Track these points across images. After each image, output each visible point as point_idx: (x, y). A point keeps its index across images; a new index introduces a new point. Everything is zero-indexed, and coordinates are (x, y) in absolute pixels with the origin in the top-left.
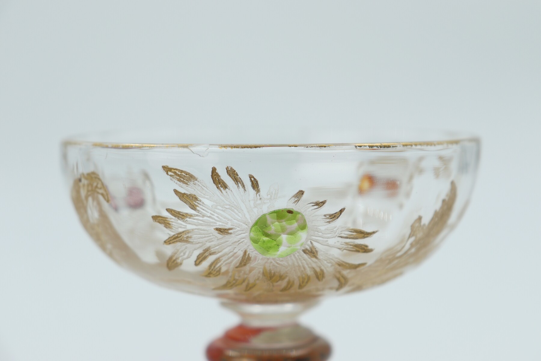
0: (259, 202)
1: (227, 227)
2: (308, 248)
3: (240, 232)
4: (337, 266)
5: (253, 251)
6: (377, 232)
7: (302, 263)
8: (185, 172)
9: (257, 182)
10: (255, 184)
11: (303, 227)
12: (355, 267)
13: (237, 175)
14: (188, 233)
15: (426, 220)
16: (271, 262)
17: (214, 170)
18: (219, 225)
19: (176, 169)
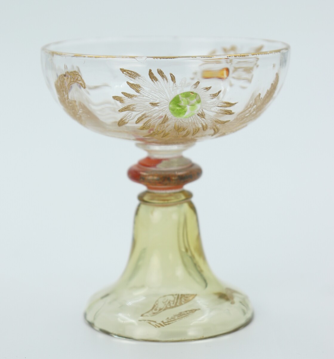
0: (175, 88)
1: (156, 102)
2: (200, 113)
3: (164, 105)
4: (215, 122)
5: (170, 115)
6: (237, 103)
7: (196, 121)
8: (133, 72)
9: (174, 77)
10: (173, 78)
11: (199, 101)
12: (224, 123)
13: (163, 73)
14: (134, 106)
15: (262, 96)
16: (179, 121)
17: (150, 71)
18: (152, 101)
19: (128, 70)
